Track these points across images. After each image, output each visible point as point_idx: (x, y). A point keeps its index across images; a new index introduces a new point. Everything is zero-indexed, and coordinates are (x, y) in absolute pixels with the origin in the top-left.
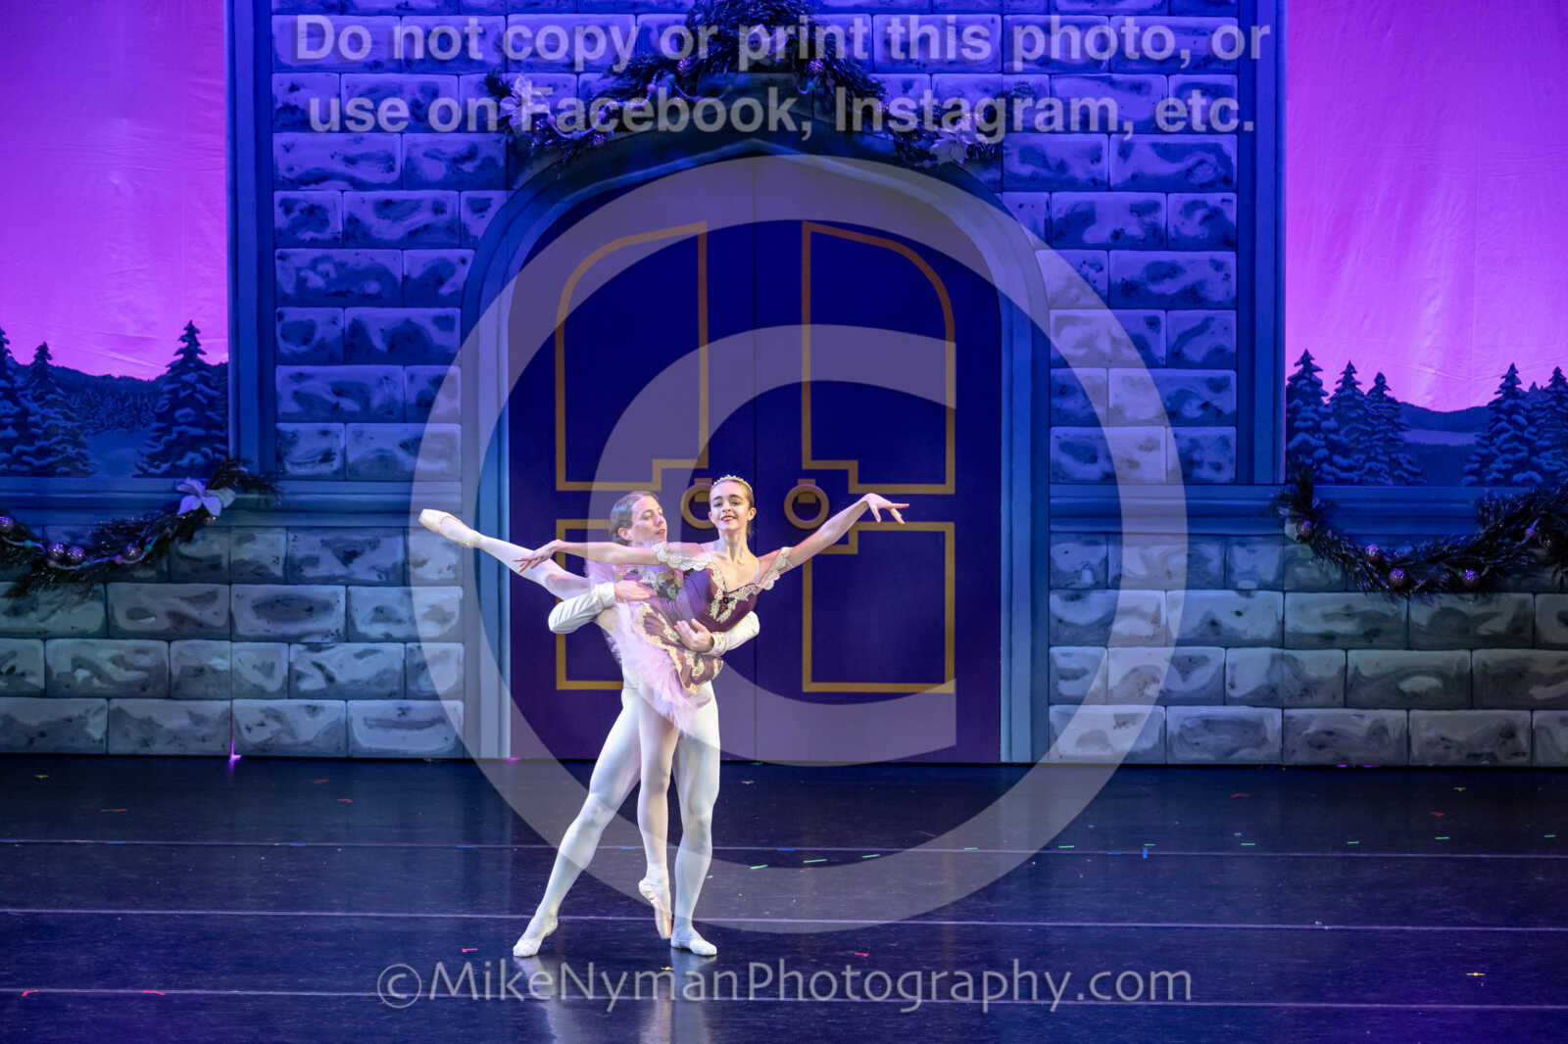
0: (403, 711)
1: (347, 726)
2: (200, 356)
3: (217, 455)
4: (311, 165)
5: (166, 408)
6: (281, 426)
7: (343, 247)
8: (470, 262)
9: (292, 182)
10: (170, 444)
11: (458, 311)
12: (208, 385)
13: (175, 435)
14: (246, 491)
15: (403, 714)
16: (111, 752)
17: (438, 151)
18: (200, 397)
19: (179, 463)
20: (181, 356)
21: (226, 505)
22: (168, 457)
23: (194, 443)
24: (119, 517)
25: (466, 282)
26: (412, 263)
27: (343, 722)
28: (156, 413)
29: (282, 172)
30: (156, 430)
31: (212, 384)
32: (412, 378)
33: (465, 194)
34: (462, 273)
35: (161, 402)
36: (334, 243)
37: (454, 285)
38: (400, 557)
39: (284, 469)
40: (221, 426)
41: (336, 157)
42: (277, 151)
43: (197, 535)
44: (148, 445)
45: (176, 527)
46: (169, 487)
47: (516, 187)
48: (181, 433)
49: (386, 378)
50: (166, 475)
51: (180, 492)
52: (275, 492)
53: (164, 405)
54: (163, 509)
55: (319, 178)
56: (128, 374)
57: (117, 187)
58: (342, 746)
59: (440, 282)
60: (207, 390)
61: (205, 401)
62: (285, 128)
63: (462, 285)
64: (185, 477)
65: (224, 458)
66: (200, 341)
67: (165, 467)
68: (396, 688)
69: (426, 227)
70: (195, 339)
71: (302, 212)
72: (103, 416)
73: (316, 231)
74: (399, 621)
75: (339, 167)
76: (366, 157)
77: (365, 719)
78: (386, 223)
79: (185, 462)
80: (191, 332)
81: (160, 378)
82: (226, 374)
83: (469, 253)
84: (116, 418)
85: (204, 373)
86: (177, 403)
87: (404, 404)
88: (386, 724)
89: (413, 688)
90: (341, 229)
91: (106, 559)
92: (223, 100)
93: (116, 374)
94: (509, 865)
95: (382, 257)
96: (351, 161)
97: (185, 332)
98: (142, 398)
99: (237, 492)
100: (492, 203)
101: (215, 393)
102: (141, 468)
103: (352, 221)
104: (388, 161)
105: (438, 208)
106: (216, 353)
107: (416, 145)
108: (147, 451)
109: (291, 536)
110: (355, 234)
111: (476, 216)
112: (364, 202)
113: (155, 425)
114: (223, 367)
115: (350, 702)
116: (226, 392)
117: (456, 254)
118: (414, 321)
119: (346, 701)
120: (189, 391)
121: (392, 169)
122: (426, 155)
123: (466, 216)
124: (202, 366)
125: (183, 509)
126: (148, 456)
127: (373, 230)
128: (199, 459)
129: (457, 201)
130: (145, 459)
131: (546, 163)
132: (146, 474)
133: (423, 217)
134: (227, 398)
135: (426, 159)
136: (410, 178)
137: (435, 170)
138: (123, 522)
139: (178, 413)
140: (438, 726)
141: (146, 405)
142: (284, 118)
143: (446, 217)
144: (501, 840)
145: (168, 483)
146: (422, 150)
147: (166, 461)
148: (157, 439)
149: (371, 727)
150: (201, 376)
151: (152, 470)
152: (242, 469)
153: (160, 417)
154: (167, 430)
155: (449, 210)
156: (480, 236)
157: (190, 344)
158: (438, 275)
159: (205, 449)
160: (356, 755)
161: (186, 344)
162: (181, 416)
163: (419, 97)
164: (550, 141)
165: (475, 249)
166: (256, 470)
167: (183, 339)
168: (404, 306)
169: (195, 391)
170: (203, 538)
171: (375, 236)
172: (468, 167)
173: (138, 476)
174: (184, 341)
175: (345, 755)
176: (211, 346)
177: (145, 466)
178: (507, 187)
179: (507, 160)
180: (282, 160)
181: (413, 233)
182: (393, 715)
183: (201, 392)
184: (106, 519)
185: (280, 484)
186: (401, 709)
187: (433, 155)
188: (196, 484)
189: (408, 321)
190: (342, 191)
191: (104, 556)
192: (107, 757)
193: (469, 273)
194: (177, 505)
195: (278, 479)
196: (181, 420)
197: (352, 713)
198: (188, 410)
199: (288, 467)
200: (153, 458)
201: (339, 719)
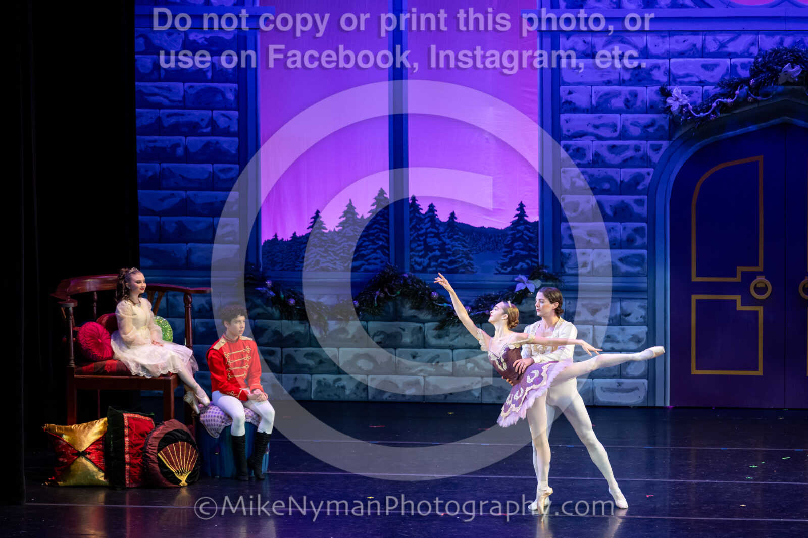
0: (620, 384)
1: (593, 390)
2: (525, 218)
3: (533, 264)
4: (578, 129)
5: (509, 243)
6: (563, 250)
7: (593, 167)
8: (652, 174)
9: (569, 137)
10: (511, 259)
11: (646, 197)
12: (529, 231)
13: (513, 255)
14: (546, 281)
15: (620, 385)
16: (483, 402)
17: (638, 122)
18: (525, 237)
19: (515, 267)
20: (517, 218)
21: (537, 288)
22: (510, 265)
23: (522, 258)
24: (488, 292)
25: (650, 184)
26: (625, 174)
27: (591, 388)
28: (505, 245)
29: (565, 132)
30: (505, 252)
31: (531, 231)
32: (624, 228)
33: (650, 142)
34: (648, 180)
35: (509, 239)
36: (588, 165)
37: (644, 185)
38: (618, 312)
39: (564, 270)
40: (536, 250)
41: (590, 125)
42: (562, 122)
43: (524, 301)
44: (502, 260)
45: (514, 297)
46: (511, 279)
47: (674, 139)
48: (517, 254)
49: (612, 228)
50: (510, 273)
51: (516, 281)
52: (560, 281)
53: (508, 241)
54: (508, 288)
55: (581, 135)
56: (492, 226)
57: (487, 139)
58: (591, 400)
59: (638, 183)
60: (529, 234)
61: (528, 239)
62: (565, 112)
63: (648, 184)
64: (518, 274)
65: (536, 265)
66: (525, 211)
67: (509, 269)
68: (616, 373)
69: (631, 158)
70: (523, 210)
71: (573, 151)
72: (480, 245)
73: (580, 159)
74: (618, 342)
75: (591, 129)
76: (603, 125)
77: (602, 388)
78: (613, 156)
79: (518, 267)
80: (521, 207)
81: (507, 228)
82: (538, 226)
83: (651, 170)
84: (486, 246)
85: (528, 226)
86: (514, 240)
87: (621, 242)
88: (610, 390)
89: (624, 373)
90: (591, 159)
91: (481, 312)
92: (537, 98)
93: (486, 226)
94: (669, 457)
95: (611, 172)
96: (596, 127)
97: (518, 207)
98: (499, 236)
99: (543, 281)
100: (662, 147)
101: (532, 235)
102: (498, 270)
103: (597, 155)
104: (614, 127)
105: (637, 149)
106: (533, 216)
107: (627, 120)
108: (500, 262)
109: (568, 302)
110: (598, 161)
111: (654, 153)
112: (602, 146)
113: (505, 250)
114: (536, 223)
115: (594, 380)
116: (537, 235)
117: (644, 171)
118: (625, 201)
119: (593, 379)
120: (521, 234)
121: (615, 131)
122: (632, 124)
123: (650, 153)
124: (527, 222)
125: (517, 289)
126: (501, 265)
127: (606, 159)
128: (525, 266)
129: (646, 146)
130: (499, 265)
131: (687, 129)
132: (500, 273)
133: (629, 153)
134: (538, 237)
135: (631, 126)
136: (624, 135)
137: (636, 131)
138: (489, 295)
139: (515, 244)
140: (636, 391)
141: (500, 240)
142: (567, 107)
143: (641, 153)
144: (665, 444)
145: (510, 277)
146: (629, 122)
147: (509, 267)
148: (505, 256)
149: (604, 391)
150: (526, 227)
151: (503, 271)
152: (545, 270)
153: (507, 246)
154: (511, 252)
155: (642, 150)
156: (656, 162)
157: (521, 211)
158: (637, 180)
159: (527, 261)
160: (597, 405)
161: (519, 212)
162: (516, 246)
163: (628, 97)
164: (690, 118)
165: (654, 168)
166: (551, 271)
167: (518, 210)
168: (620, 195)
169: (523, 234)
170: (527, 303)
171: (608, 162)
172: (651, 130)
173: (497, 274)
174: (518, 211)
175: (592, 404)
176: (531, 213)
177: (500, 269)
178: (669, 139)
179: (669, 127)
180: (564, 127)
181: (625, 161)
182: (615, 386)
183: (526, 235)
184: (482, 293)
185: (564, 277)
186: (618, 383)
187: (634, 124)
188: (523, 277)
189: (623, 202)
190: (592, 141)
191: (480, 311)
192: (482, 404)
193: (651, 180)
194: (514, 287)
195: (562, 275)
196: (517, 248)
197: (595, 385)
198: (519, 243)
199: (566, 270)
200: (503, 266)
201: (589, 387)
